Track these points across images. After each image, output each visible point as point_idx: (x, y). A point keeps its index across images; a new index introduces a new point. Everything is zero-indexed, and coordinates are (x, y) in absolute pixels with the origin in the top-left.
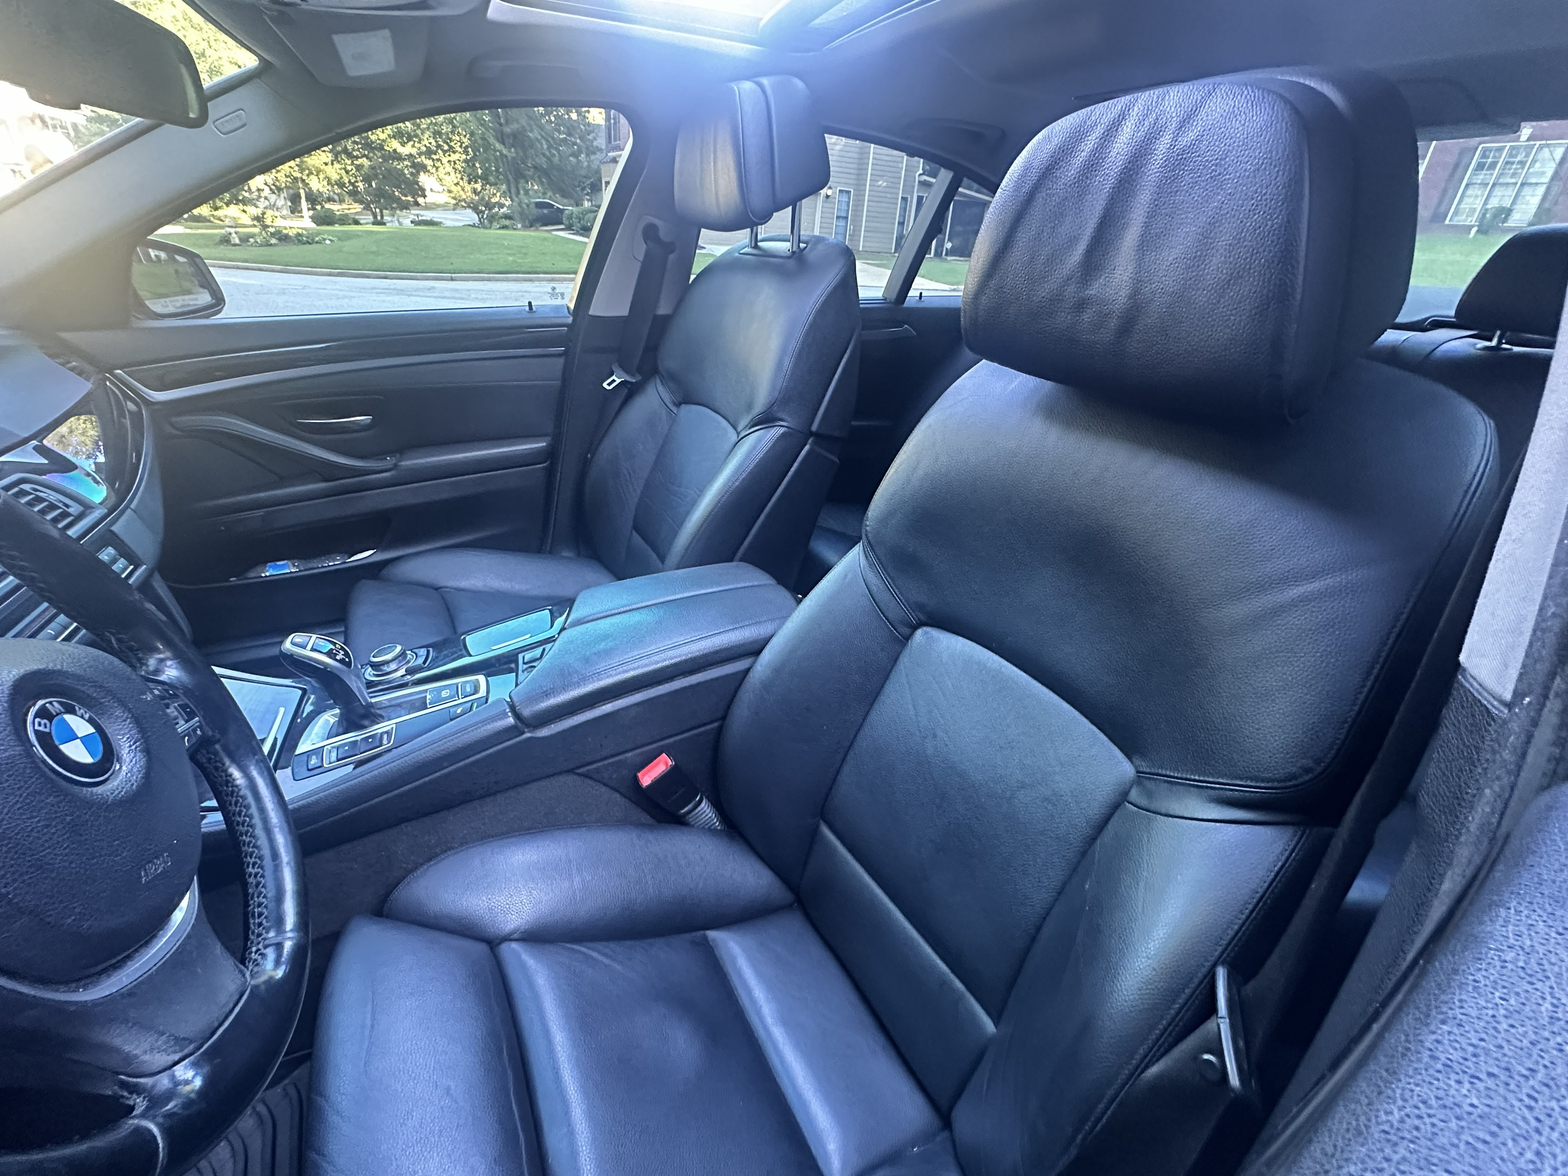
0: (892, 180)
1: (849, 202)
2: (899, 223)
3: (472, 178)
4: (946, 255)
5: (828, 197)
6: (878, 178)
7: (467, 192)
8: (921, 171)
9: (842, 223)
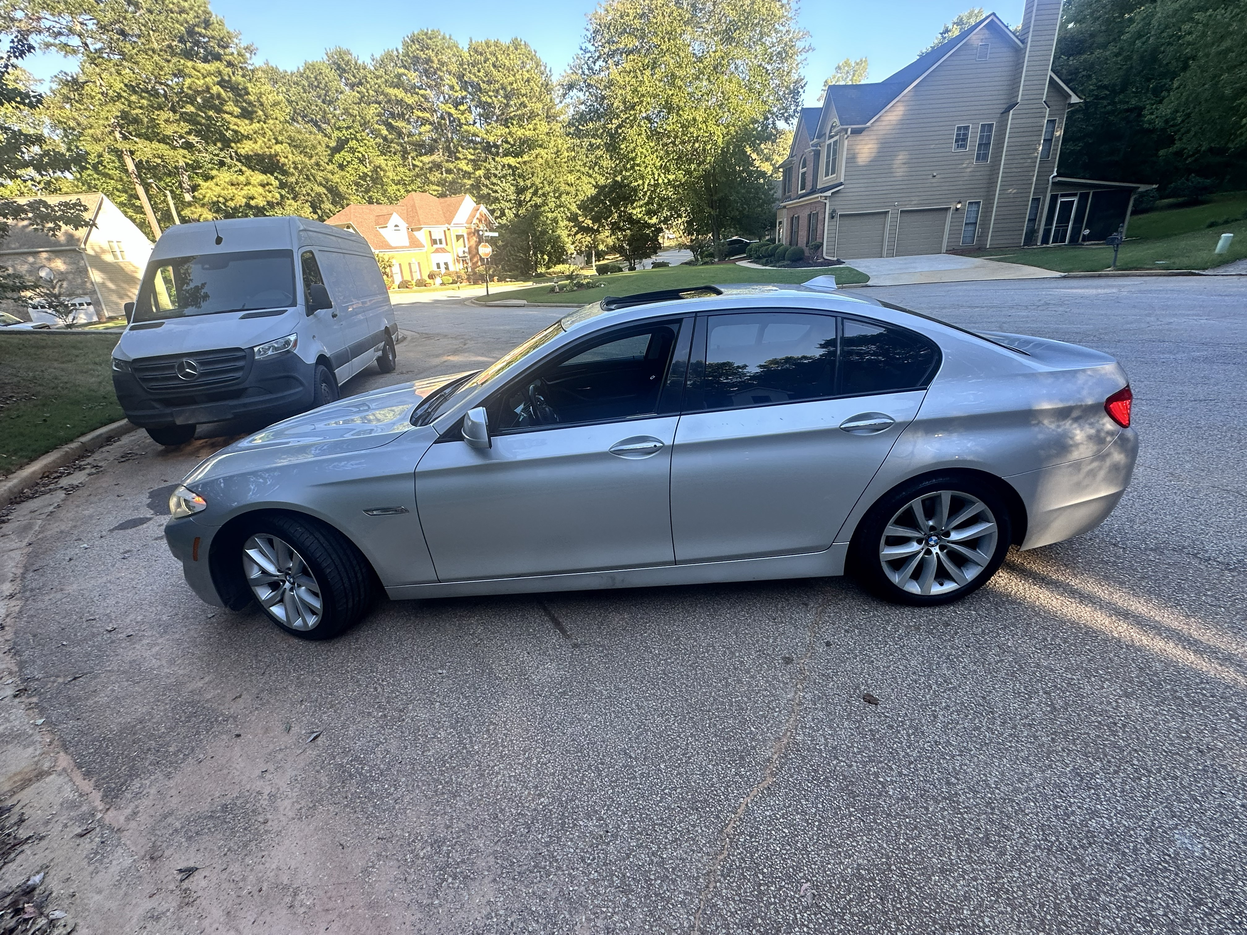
0: (1024, 186)
1: (978, 211)
2: (1029, 220)
3: (690, 234)
4: (1084, 240)
5: (957, 209)
6: (1007, 188)
7: (686, 240)
8: (1055, 174)
9: (971, 228)
